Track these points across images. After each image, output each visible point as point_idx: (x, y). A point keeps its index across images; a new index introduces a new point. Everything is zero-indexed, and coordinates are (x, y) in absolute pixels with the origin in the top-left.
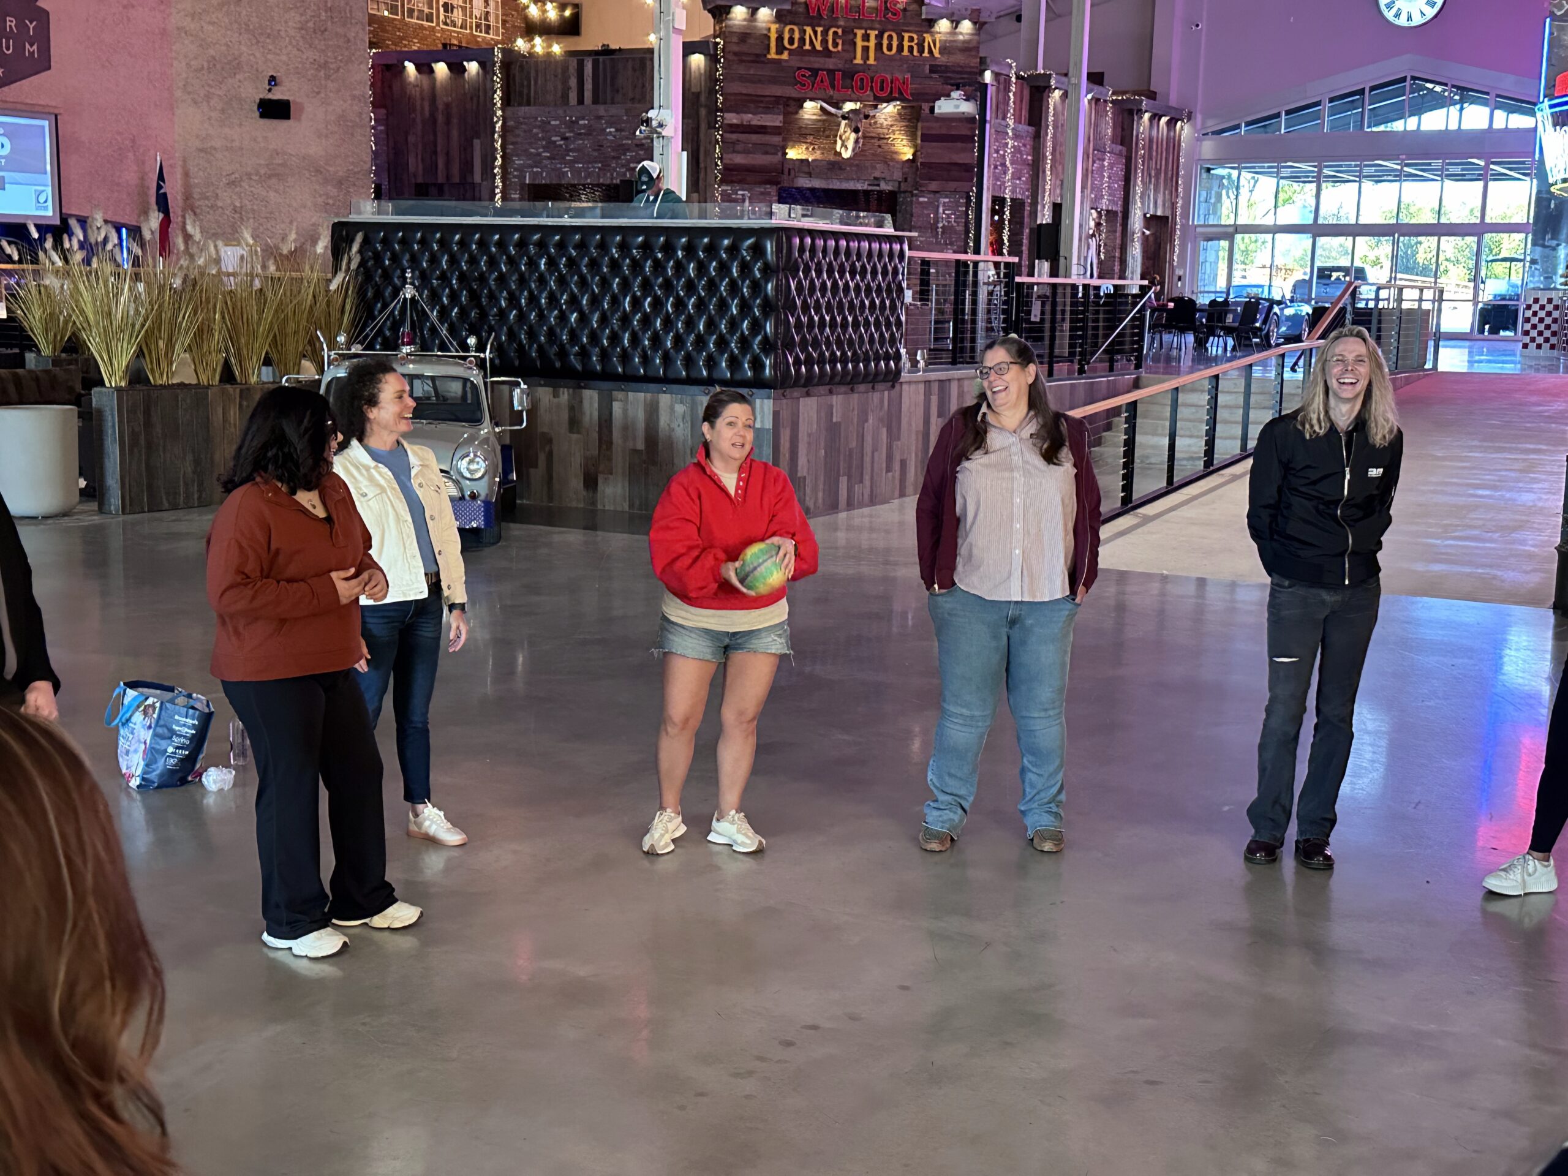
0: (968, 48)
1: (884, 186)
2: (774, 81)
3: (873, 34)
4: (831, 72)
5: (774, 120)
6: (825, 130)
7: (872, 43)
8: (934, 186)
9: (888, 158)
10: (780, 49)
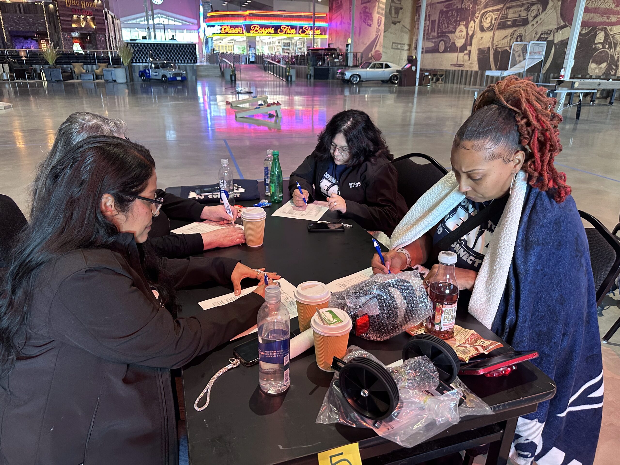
0: (100, 6)
1: (91, 33)
2: (68, 11)
3: (84, 2)
4: (78, 10)
5: (69, 19)
6: (78, 21)
7: (84, 4)
8: (99, 33)
9: (90, 27)
10: (68, 5)
